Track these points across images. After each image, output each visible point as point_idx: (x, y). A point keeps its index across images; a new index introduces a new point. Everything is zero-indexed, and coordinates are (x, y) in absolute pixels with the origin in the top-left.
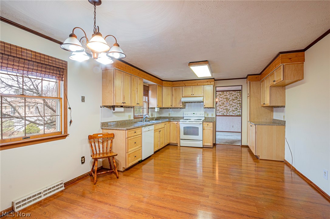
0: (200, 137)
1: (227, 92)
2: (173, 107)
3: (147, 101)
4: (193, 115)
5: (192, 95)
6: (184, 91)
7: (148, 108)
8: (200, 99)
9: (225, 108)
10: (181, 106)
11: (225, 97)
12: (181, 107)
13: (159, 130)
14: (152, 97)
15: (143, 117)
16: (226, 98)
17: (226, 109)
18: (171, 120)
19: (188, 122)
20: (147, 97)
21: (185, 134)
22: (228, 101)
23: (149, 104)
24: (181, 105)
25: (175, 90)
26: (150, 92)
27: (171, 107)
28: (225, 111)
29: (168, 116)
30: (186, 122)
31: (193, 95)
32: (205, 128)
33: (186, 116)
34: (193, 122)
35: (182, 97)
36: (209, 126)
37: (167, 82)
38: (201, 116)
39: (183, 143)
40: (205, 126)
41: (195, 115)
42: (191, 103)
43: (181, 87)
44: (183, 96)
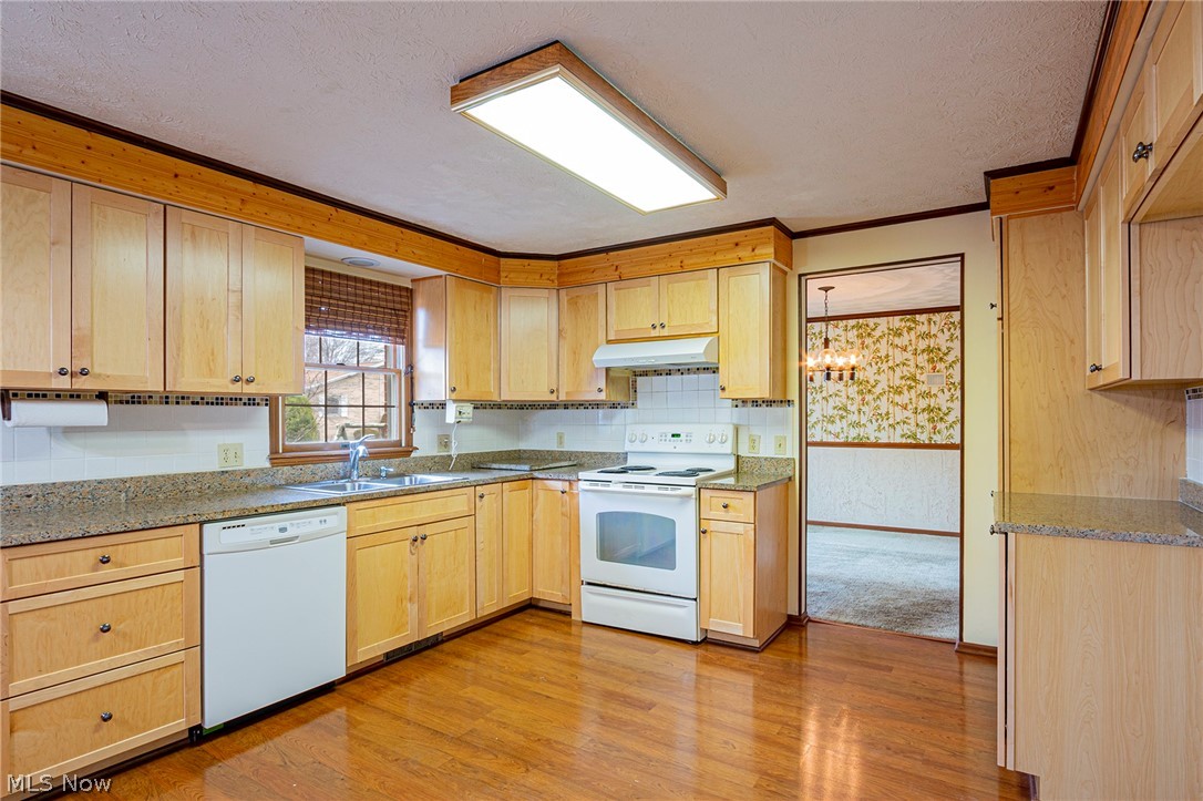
0: (681, 577)
1: (936, 317)
2: (563, 397)
3: (402, 366)
4: (670, 445)
5: (654, 327)
6: (618, 308)
7: (411, 405)
8: (694, 350)
9: (923, 404)
10: (600, 390)
11: (922, 344)
12: (602, 396)
13: (413, 532)
14: (428, 345)
15: (345, 458)
16: (929, 350)
17: (929, 409)
18: (536, 474)
19: (619, 488)
20: (401, 349)
21: (606, 553)
22: (941, 366)
23: (416, 382)
24: (603, 386)
25: (573, 302)
26: (421, 317)
27: (553, 398)
28: (923, 418)
29: (554, 447)
30: (612, 488)
31: (663, 326)
32: (712, 526)
33: (637, 447)
34: (648, 489)
35: (609, 342)
36: (731, 515)
37: (526, 262)
38: (716, 448)
39: (593, 606)
40: (714, 514)
41: (680, 445)
42: (664, 377)
43: (601, 288)
44: (609, 338)
